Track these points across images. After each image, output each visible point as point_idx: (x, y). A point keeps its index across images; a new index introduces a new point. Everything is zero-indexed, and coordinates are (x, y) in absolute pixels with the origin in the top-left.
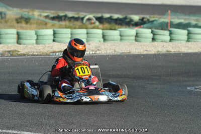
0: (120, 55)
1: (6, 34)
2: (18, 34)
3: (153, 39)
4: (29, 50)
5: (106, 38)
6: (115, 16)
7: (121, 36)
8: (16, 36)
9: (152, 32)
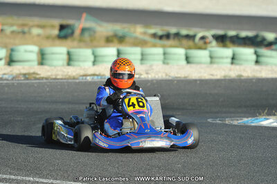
0: (171, 80)
1: (53, 54)
2: (69, 54)
3: (257, 62)
4: (54, 73)
5: (190, 60)
6: (244, 34)
7: (211, 57)
8: (65, 57)
9: (256, 53)
